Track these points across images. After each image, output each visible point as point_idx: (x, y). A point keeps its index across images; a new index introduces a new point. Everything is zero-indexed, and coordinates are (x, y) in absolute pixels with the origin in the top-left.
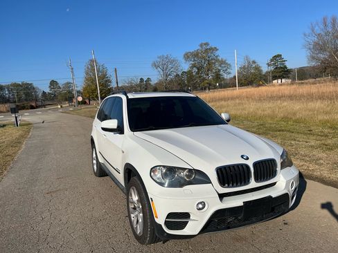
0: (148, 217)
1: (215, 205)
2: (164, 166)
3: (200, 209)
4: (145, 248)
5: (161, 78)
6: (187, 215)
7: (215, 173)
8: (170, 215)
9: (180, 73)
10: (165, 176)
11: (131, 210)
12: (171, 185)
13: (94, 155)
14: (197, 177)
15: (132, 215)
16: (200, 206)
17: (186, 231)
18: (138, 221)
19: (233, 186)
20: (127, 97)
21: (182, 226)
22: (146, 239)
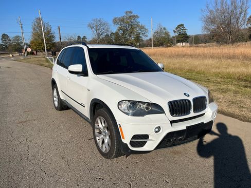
0: (115, 138)
1: (167, 129)
2: (129, 101)
3: (156, 132)
4: (110, 161)
5: (95, 37)
6: (146, 137)
7: (167, 105)
8: (135, 137)
9: (109, 34)
10: (129, 108)
11: (96, 134)
12: (134, 115)
13: (55, 94)
14: (153, 109)
15: (97, 138)
16: (157, 130)
17: (145, 148)
18: (103, 142)
19: (179, 116)
20: (88, 47)
21: (142, 144)
22: (112, 154)
